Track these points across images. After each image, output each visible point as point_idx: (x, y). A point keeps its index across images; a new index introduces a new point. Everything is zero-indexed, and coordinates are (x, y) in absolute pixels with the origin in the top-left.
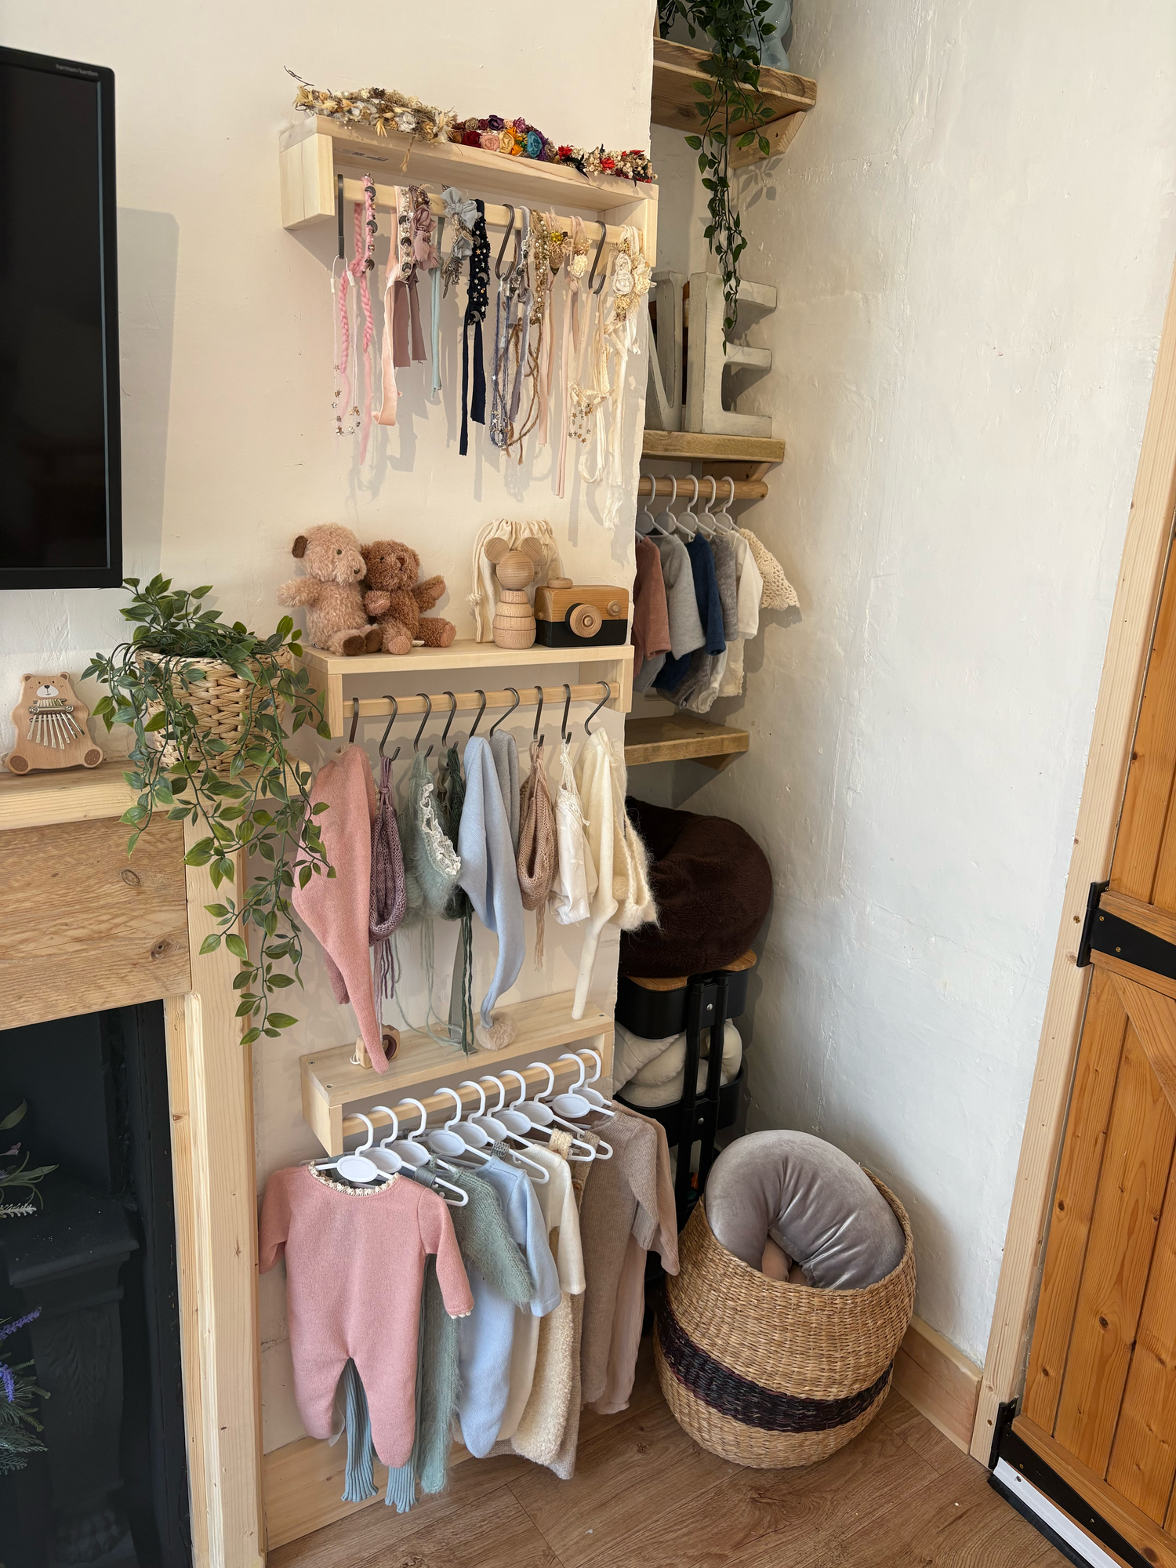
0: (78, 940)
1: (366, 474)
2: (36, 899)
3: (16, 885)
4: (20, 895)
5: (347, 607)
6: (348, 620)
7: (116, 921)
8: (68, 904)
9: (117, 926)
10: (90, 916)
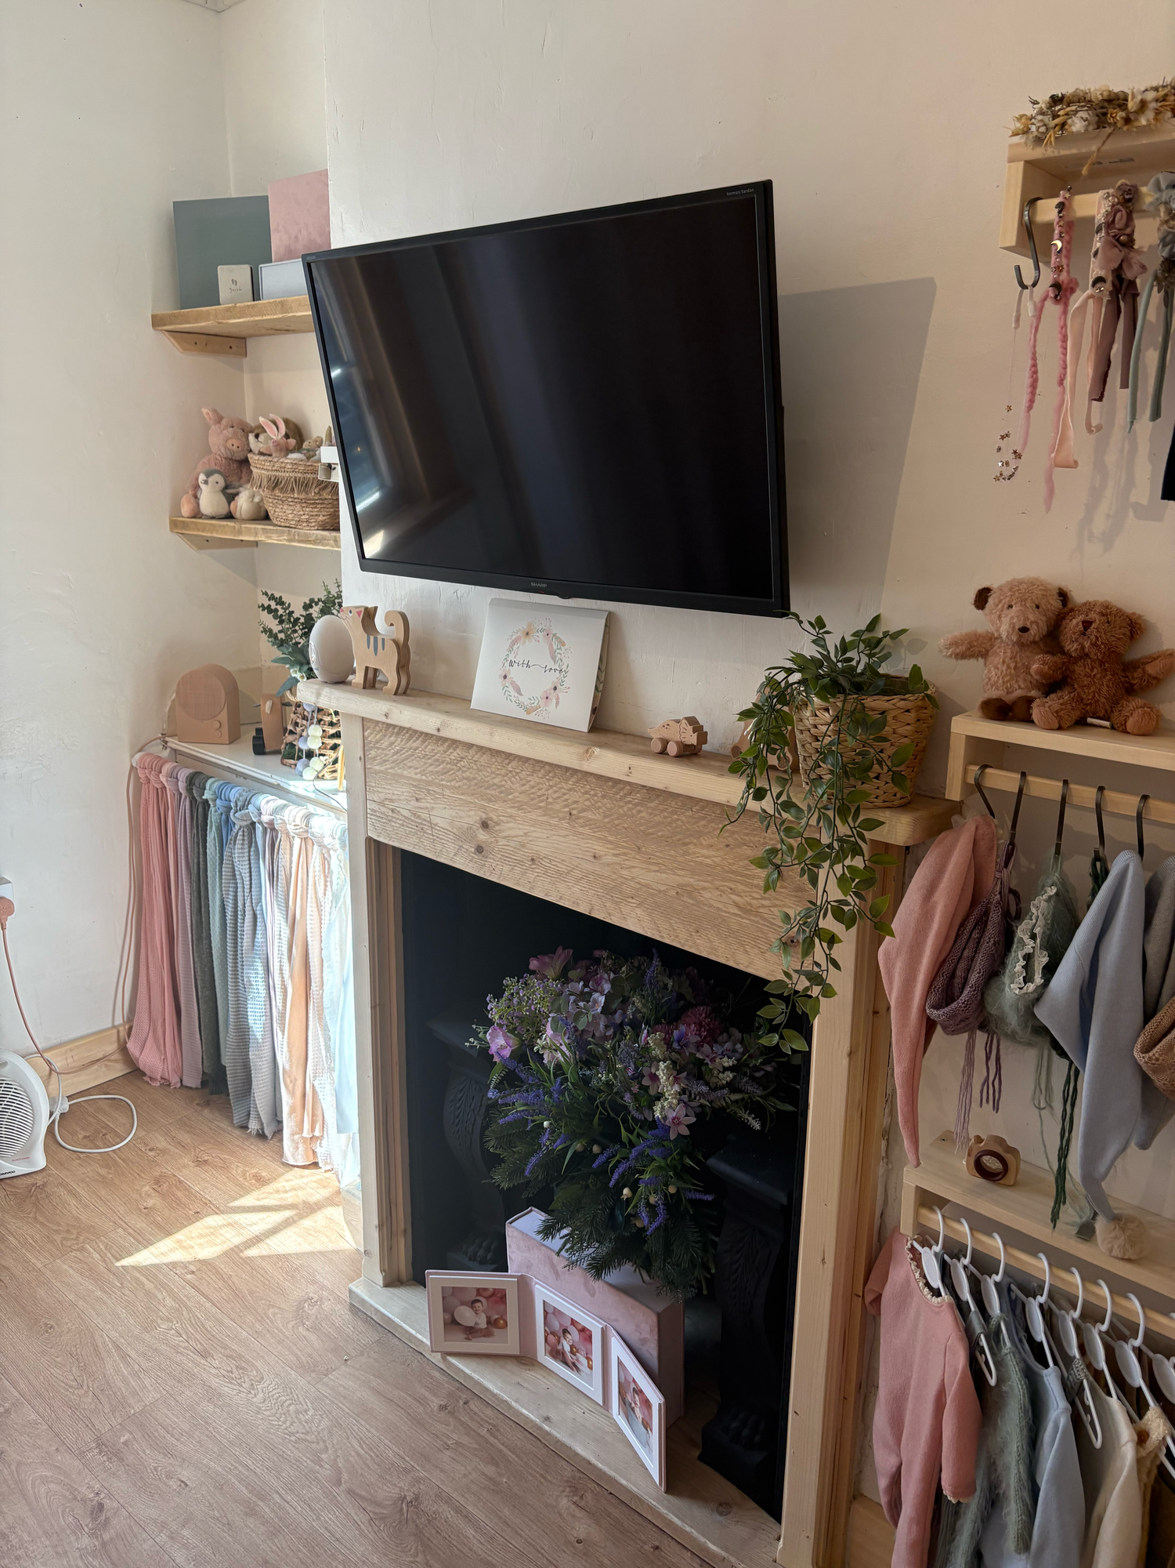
0: (737, 905)
1: (1100, 524)
2: (715, 859)
3: (704, 843)
4: (705, 852)
5: (1008, 667)
6: (1007, 682)
7: (763, 902)
8: (733, 872)
9: (763, 906)
10: (747, 889)
